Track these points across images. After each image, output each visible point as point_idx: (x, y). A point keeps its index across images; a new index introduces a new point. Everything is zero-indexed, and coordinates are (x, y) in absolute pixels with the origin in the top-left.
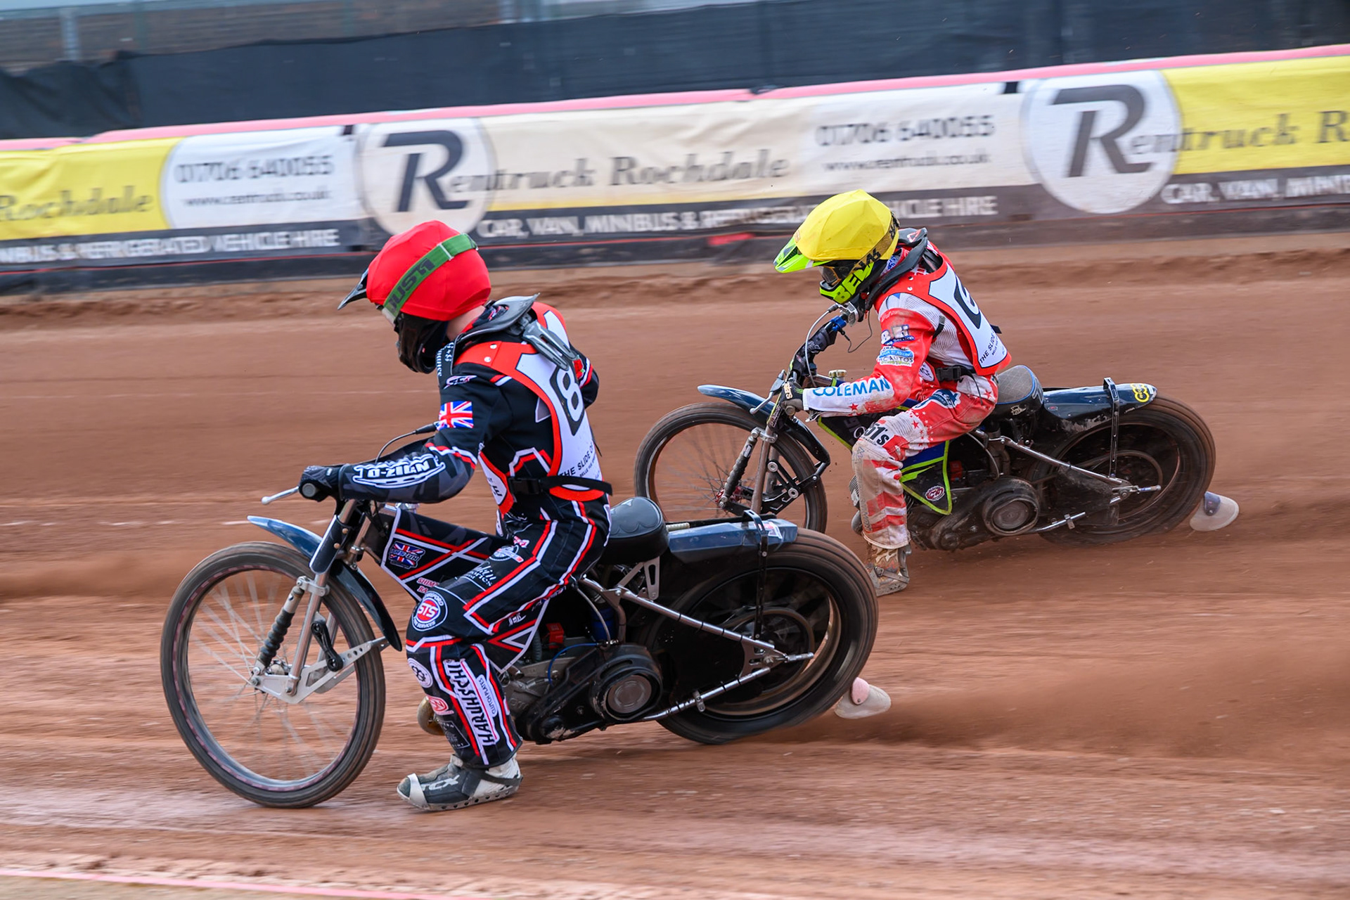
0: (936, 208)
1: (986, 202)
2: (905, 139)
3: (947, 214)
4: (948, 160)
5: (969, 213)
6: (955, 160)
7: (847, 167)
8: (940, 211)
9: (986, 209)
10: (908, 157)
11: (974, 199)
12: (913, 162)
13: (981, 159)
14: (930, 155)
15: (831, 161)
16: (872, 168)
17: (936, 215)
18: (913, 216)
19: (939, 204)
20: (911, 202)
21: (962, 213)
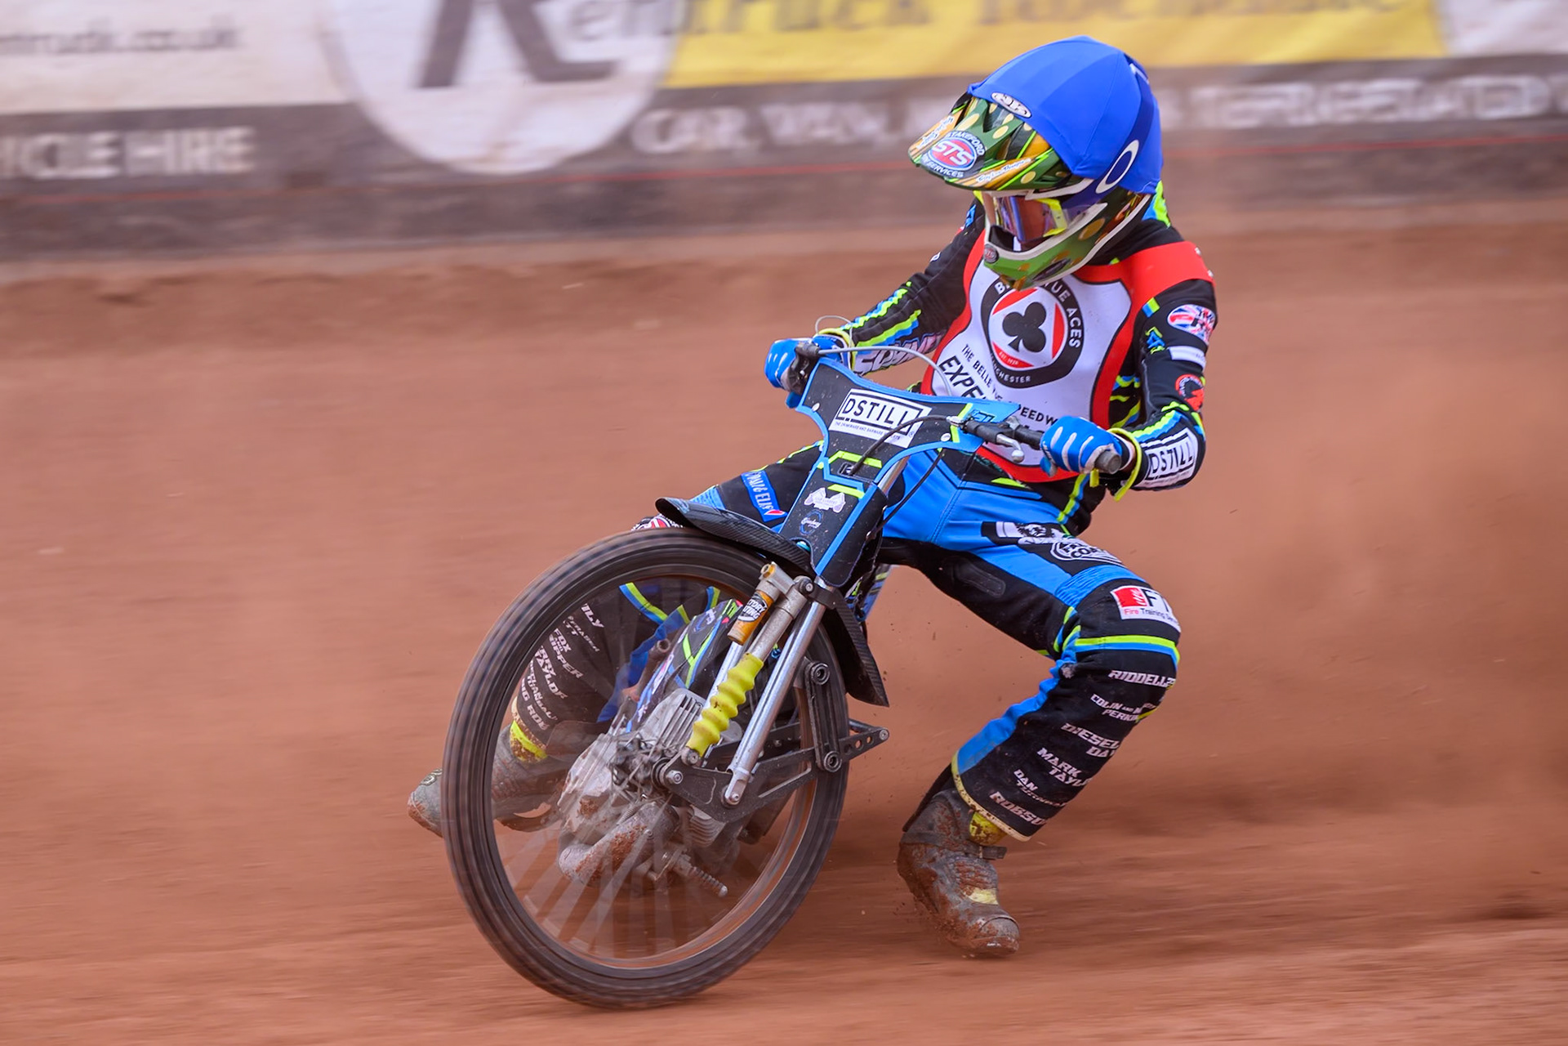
0: (103, 153)
1: (230, 142)
3: (134, 170)
4: (141, 42)
5: (187, 167)
6: (157, 42)
8: (113, 161)
9: (229, 159)
11: (202, 135)
17: (104, 172)
18: (47, 173)
19: (112, 144)
20: (45, 140)
21: (171, 167)
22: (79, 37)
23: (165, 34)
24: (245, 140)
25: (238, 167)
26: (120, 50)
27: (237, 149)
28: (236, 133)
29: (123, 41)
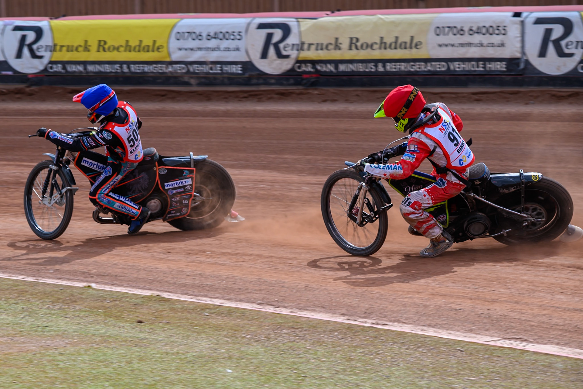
2: (471, 35)
6: (491, 45)
7: (446, 45)
8: (483, 67)
10: (472, 42)
12: (474, 45)
13: (502, 45)
14: (481, 43)
15: (440, 43)
16: (457, 47)
17: (482, 69)
22: (478, 44)
23: (493, 44)
24: (505, 65)
25: (504, 69)
26: (484, 46)
27: (504, 66)
28: (504, 63)
29: (485, 45)
